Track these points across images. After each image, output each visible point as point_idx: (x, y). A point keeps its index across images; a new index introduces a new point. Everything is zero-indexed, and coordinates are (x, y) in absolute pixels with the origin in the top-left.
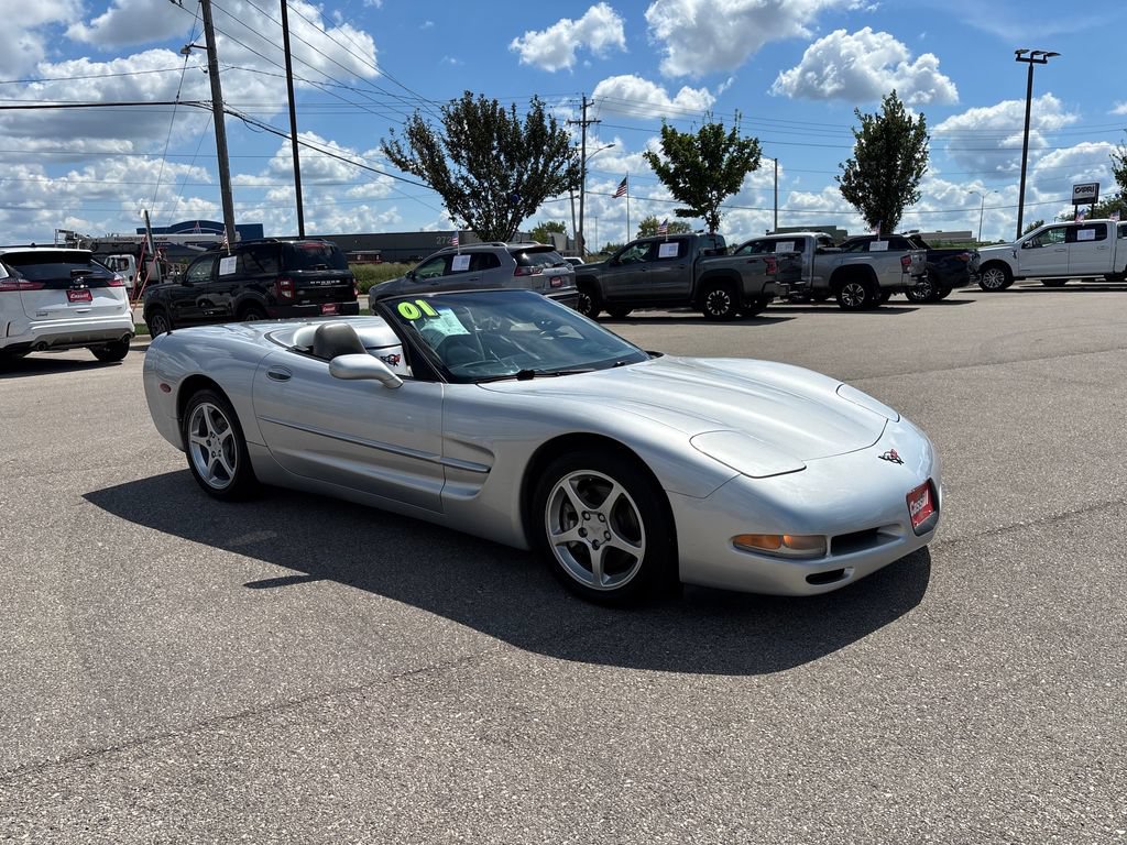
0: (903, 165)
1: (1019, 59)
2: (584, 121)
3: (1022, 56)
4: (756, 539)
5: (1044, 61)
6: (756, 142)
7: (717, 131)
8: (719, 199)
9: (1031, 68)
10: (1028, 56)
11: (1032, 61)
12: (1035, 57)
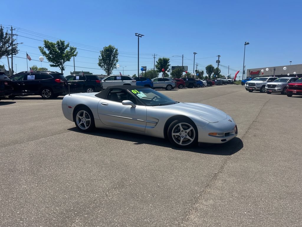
0: (113, 58)
1: (136, 35)
2: (12, 34)
3: (137, 35)
4: (212, 133)
5: (141, 37)
6: (76, 49)
7: (63, 43)
8: (64, 63)
9: (138, 38)
10: (138, 35)
11: (138, 36)
12: (139, 35)
